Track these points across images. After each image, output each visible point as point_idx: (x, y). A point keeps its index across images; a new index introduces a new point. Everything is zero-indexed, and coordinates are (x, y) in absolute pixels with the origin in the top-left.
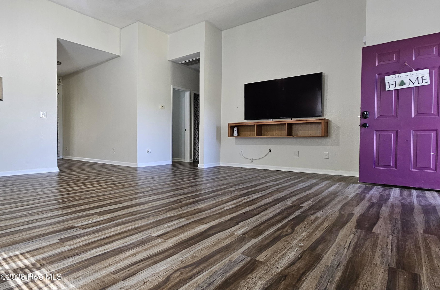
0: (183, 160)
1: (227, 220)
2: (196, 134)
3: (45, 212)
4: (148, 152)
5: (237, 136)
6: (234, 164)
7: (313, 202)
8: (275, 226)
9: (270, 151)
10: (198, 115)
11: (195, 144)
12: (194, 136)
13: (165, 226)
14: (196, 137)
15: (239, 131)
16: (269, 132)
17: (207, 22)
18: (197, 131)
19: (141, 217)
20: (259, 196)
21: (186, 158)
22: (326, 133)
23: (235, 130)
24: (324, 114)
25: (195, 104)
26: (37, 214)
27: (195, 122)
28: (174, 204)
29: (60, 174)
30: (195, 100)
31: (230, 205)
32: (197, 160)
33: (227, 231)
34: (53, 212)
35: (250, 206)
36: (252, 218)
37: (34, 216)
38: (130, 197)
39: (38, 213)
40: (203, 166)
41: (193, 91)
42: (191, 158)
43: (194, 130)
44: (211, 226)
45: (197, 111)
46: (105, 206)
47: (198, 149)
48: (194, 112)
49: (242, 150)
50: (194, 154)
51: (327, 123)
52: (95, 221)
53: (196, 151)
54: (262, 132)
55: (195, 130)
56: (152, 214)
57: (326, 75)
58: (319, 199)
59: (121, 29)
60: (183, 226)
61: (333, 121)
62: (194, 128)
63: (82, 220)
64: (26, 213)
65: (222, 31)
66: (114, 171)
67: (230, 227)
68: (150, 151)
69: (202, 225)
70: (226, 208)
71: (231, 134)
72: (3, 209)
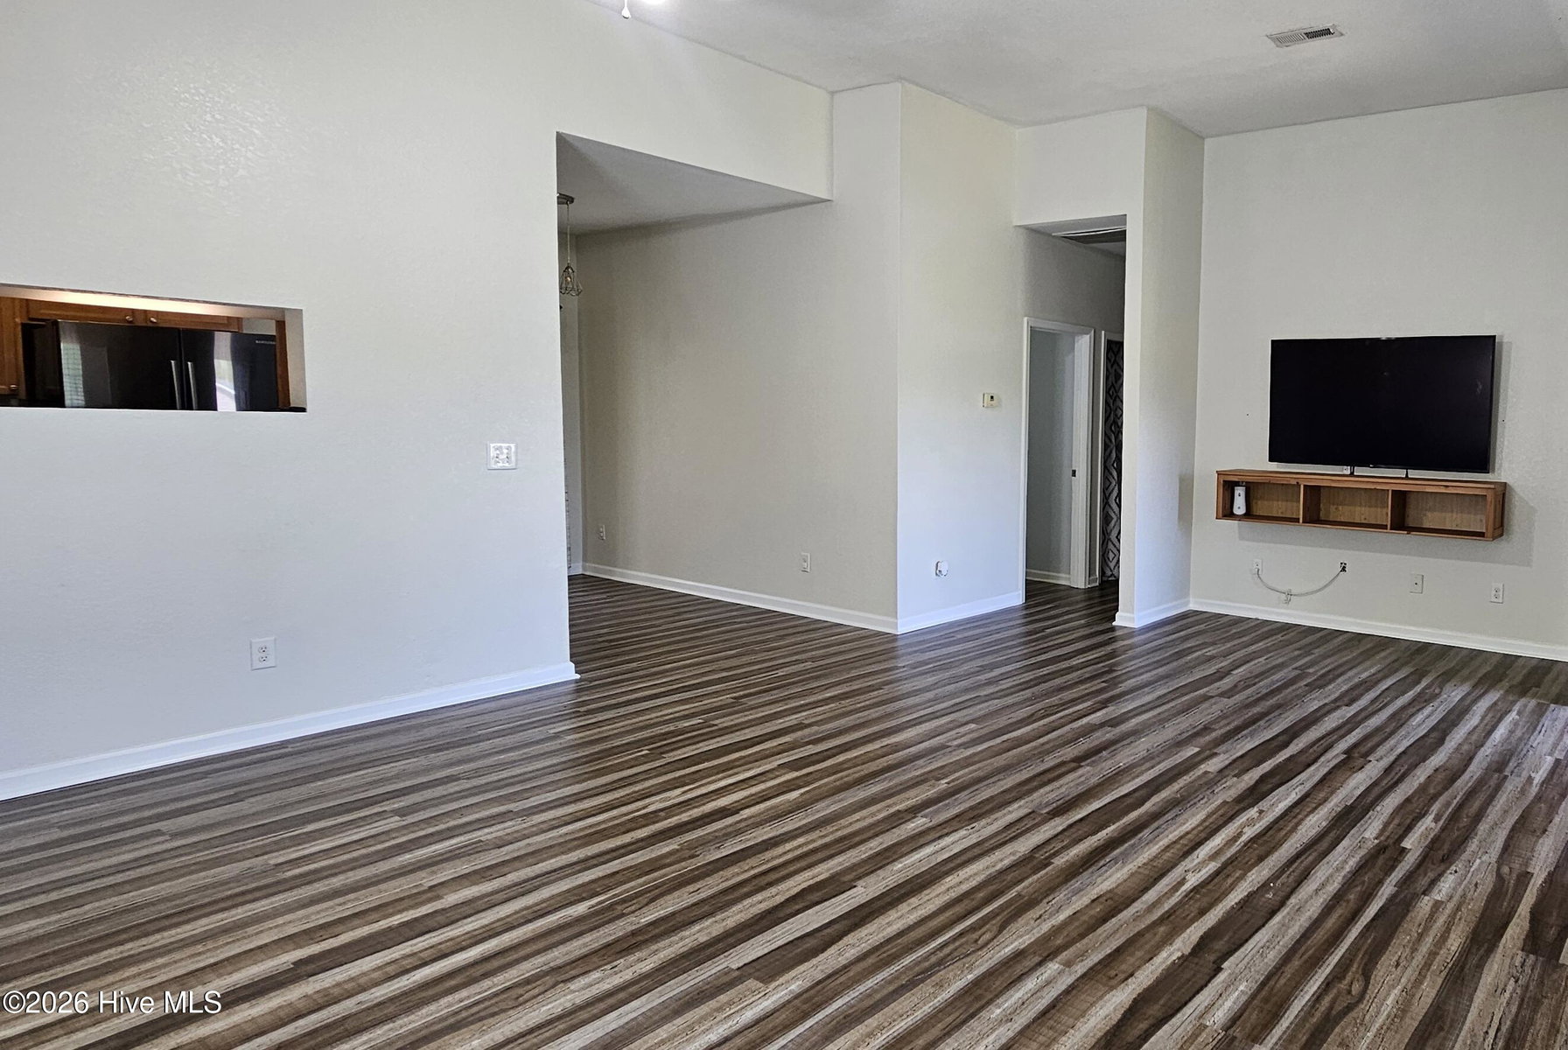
0: (1066, 579)
1: (1187, 951)
2: (1111, 483)
3: (549, 980)
4: (938, 573)
5: (1245, 515)
6: (1235, 607)
7: (1436, 820)
8: (1322, 966)
9: (1344, 569)
10: (1119, 412)
11: (1106, 519)
12: (1104, 490)
13: (996, 1012)
14: (1110, 494)
15: (1251, 495)
16: (1340, 508)
17: (1151, 110)
18: (1115, 474)
19: (917, 969)
20: (1294, 797)
21: (1076, 575)
22: (1499, 527)
23: (1240, 493)
24: (1497, 466)
25: (1110, 374)
26: (518, 1003)
27: (1107, 441)
28: (1027, 878)
29: (584, 703)
30: (1108, 359)
31: (1204, 863)
32: (1112, 575)
33: (1184, 1015)
34: (582, 981)
35: (1261, 859)
36: (1264, 929)
37: (503, 1015)
38: (875, 846)
39: (520, 991)
40: (1132, 620)
41: (1103, 332)
42: (1091, 572)
43: (1106, 468)
44: (1139, 990)
45: (1115, 400)
46: (781, 915)
47: (1117, 537)
48: (1107, 403)
49: (1257, 560)
50: (1103, 555)
51: (1502, 493)
52: (749, 1015)
53: (1111, 546)
54: (1321, 505)
55: (1109, 471)
56: (951, 947)
57: (1507, 343)
58: (1455, 802)
59: (833, 93)
60: (1052, 1006)
61: (1518, 490)
62: (1105, 462)
63: (701, 1020)
64: (469, 997)
65: (1204, 139)
66: (809, 665)
67: (1194, 990)
68: (943, 567)
69: (1112, 988)
70: (1193, 881)
71: (1224, 507)
72: (362, 981)
